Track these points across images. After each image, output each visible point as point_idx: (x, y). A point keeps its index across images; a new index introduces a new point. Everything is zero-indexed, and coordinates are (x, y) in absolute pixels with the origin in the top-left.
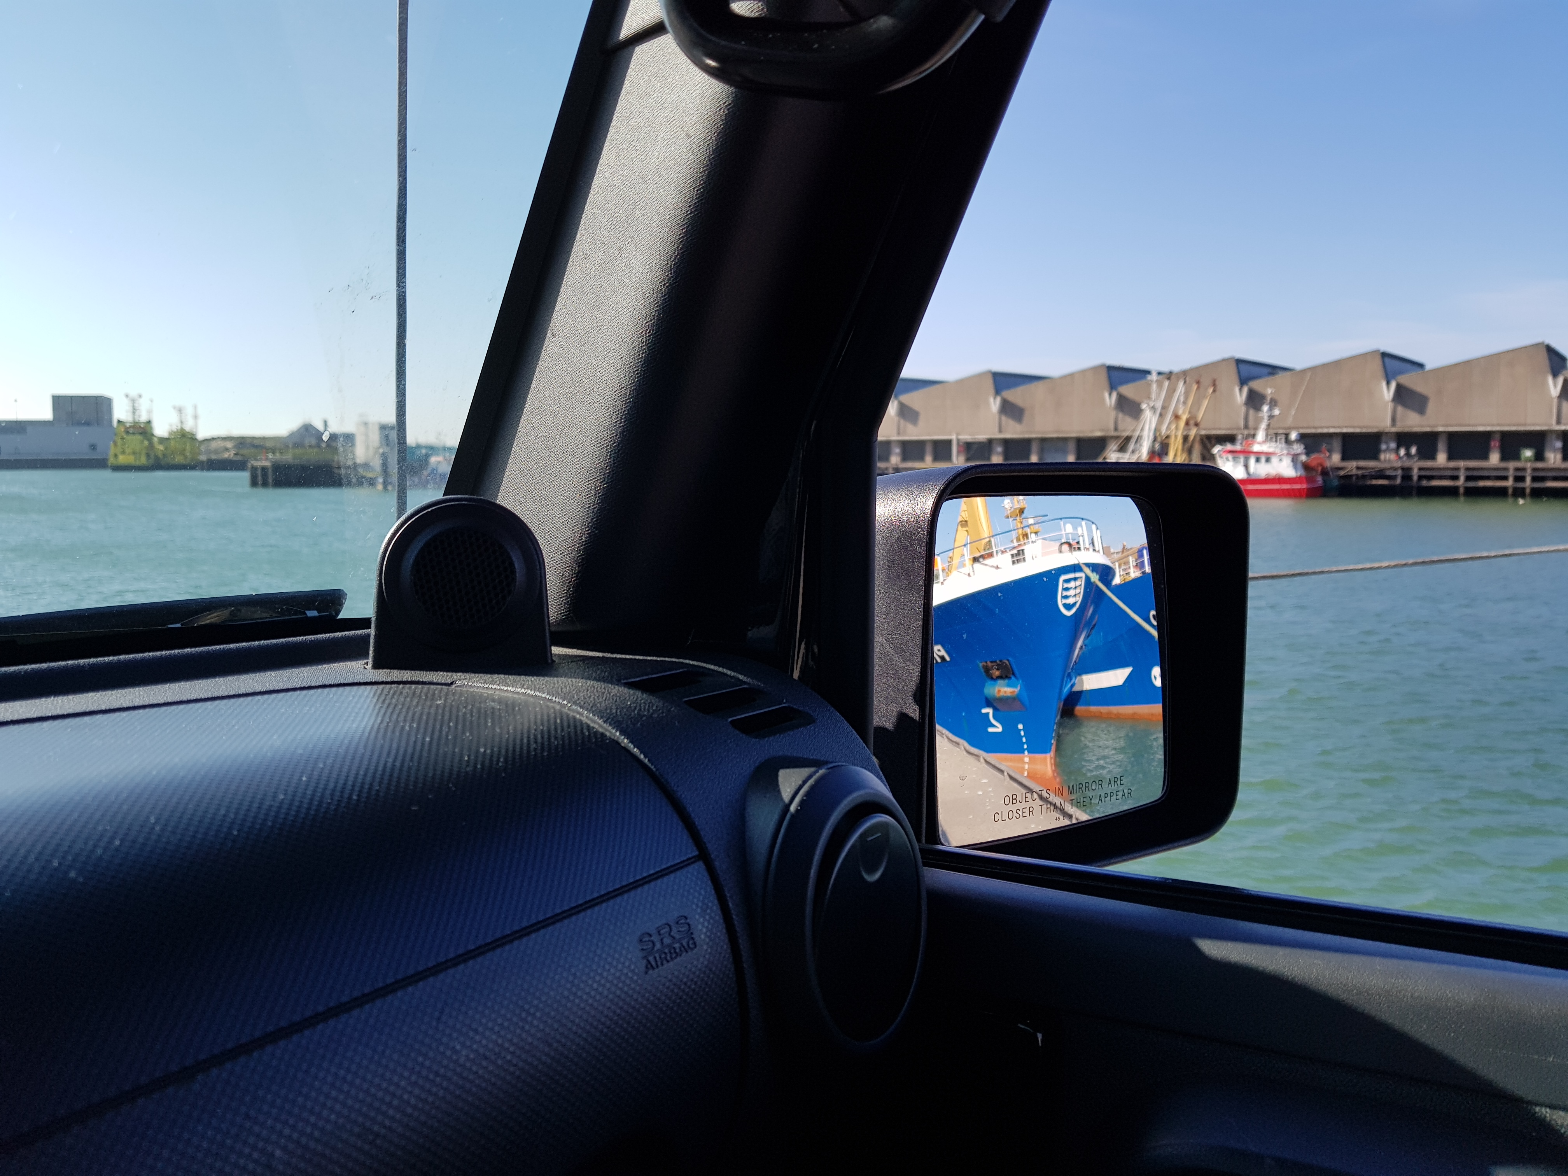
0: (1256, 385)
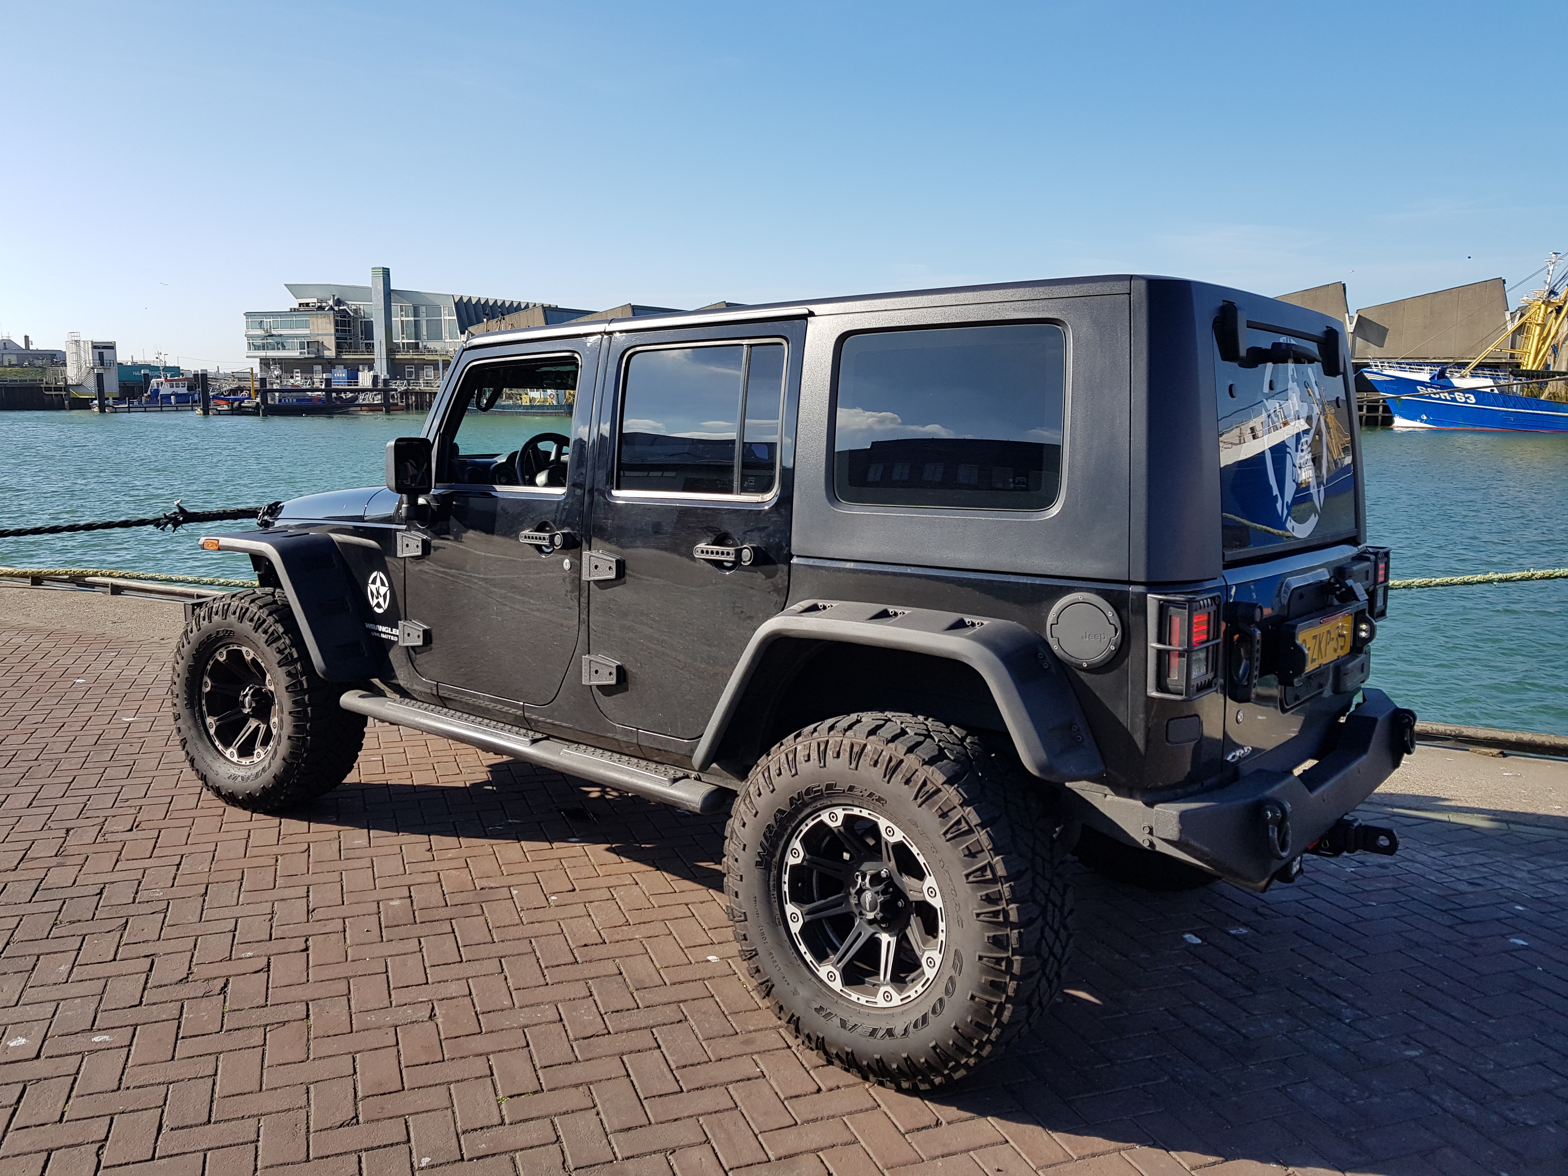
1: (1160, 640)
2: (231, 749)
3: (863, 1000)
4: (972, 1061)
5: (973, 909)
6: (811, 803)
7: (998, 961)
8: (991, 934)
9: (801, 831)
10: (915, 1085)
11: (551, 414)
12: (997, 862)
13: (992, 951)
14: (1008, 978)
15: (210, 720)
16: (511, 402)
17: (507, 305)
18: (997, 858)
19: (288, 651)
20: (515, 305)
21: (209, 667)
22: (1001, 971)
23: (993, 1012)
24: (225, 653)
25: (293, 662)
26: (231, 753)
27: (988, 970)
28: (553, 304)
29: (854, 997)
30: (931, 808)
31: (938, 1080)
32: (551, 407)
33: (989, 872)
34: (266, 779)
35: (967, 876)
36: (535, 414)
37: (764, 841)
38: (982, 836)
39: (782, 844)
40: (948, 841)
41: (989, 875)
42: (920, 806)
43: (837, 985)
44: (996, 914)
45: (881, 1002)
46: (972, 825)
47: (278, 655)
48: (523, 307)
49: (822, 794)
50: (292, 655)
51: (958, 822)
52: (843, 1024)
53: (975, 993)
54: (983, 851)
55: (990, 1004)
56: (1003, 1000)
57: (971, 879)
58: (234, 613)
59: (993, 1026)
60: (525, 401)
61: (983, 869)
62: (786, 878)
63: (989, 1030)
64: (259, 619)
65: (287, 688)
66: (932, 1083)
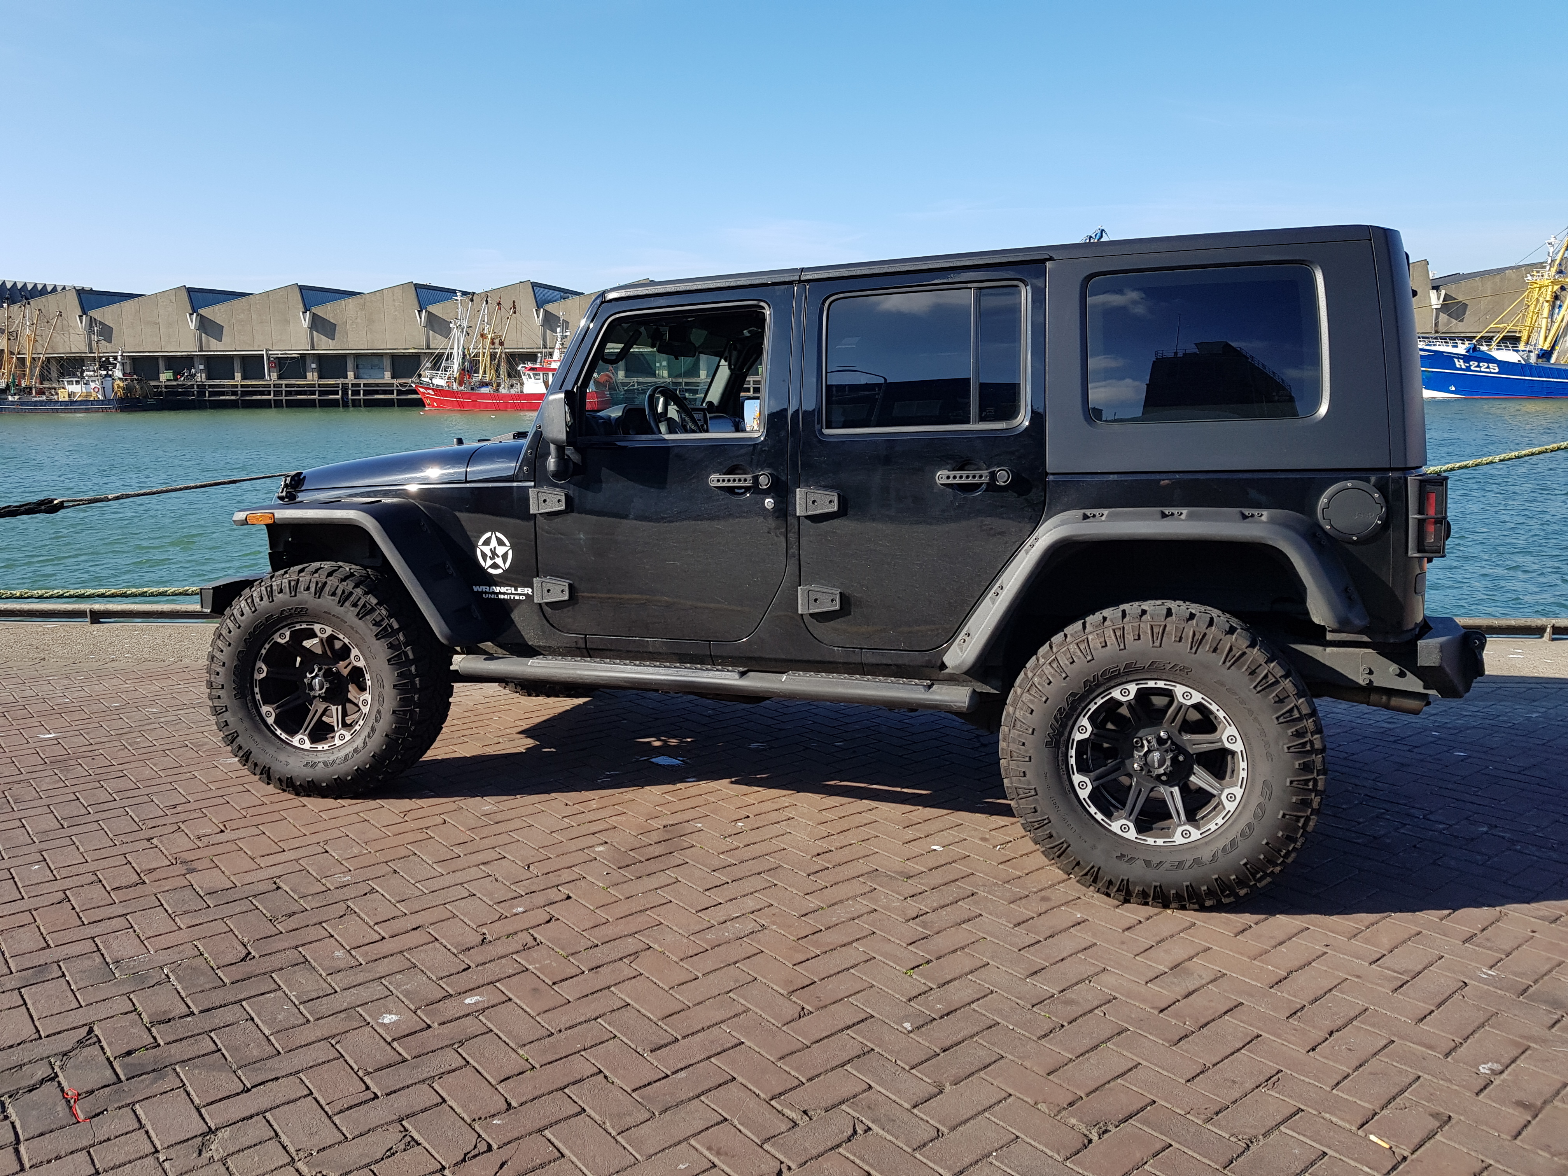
0: (549, 307)
1: (1420, 512)
2: (298, 737)
3: (1160, 842)
4: (1278, 869)
5: (1284, 744)
6: (1104, 684)
7: (1307, 782)
8: (1301, 762)
9: (1090, 709)
10: (1219, 901)
11: (97, 411)
12: (1302, 703)
13: (1300, 775)
14: (1313, 795)
15: (265, 709)
16: (44, 398)
17: (30, 287)
18: (1301, 700)
19: (386, 622)
20: (40, 287)
21: (264, 652)
22: (1309, 790)
23: (1300, 825)
24: (288, 634)
25: (395, 632)
26: (301, 740)
27: (1298, 791)
28: (87, 286)
29: (1150, 841)
30: (1240, 668)
31: (1242, 892)
32: (98, 401)
33: (1296, 711)
34: (363, 759)
35: (1278, 718)
36: (75, 411)
37: (1055, 723)
38: (1287, 684)
39: (1070, 723)
40: (1259, 692)
41: (1296, 714)
42: (1229, 668)
43: (1132, 834)
44: (1304, 745)
45: (1178, 839)
46: (1278, 677)
47: (374, 628)
48: (49, 289)
49: (1119, 673)
50: (391, 627)
51: (1266, 676)
52: (1147, 863)
53: (1286, 812)
54: (1289, 696)
55: (1298, 818)
56: (1309, 813)
57: (1281, 720)
58: (308, 589)
59: (1299, 836)
60: (63, 396)
61: (1291, 711)
62: (1073, 752)
63: (1295, 841)
64: (344, 592)
65: (389, 660)
66: (1236, 895)
